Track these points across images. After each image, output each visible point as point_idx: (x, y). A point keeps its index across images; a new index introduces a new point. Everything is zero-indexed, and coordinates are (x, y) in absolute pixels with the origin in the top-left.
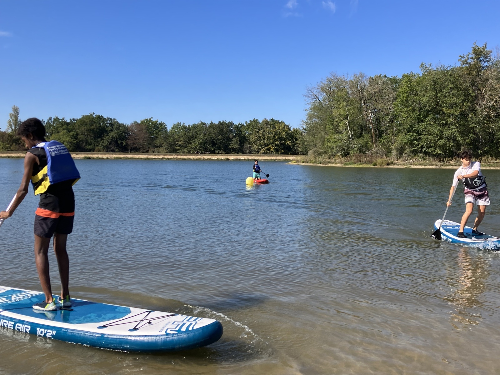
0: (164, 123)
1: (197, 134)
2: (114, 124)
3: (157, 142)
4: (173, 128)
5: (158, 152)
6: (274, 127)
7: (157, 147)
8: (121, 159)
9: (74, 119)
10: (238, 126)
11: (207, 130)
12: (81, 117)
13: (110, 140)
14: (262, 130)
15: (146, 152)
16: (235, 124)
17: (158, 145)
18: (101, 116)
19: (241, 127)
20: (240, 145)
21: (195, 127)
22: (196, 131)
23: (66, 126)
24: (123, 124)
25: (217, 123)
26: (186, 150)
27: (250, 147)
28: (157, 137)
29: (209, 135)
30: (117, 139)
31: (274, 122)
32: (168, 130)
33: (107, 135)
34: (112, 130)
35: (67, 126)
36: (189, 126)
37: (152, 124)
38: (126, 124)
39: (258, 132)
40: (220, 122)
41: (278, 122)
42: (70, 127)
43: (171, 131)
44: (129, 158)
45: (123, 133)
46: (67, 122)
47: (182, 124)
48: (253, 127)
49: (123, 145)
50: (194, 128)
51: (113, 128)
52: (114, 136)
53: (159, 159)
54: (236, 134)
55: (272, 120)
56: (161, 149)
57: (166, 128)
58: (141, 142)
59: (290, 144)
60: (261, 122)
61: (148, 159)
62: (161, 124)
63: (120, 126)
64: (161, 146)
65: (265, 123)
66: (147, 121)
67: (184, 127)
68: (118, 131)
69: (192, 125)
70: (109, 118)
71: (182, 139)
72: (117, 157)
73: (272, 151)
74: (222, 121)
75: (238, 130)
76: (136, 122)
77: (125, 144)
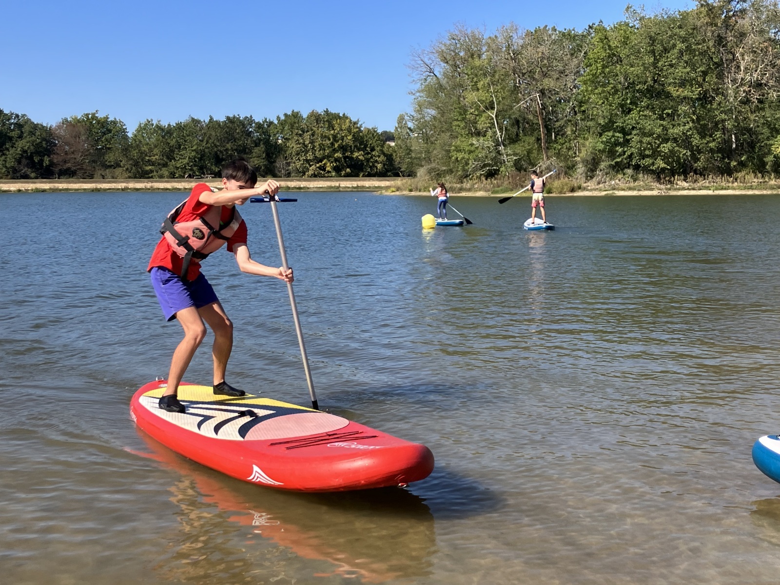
0: (120, 122)
1: (185, 141)
2: (23, 126)
3: (110, 158)
4: (138, 131)
5: (113, 178)
6: (331, 127)
7: (110, 166)
8: (44, 191)
10: (263, 125)
11: (205, 134)
13: (18, 156)
14: (308, 131)
15: (89, 177)
16: (257, 121)
17: (112, 163)
19: (269, 126)
20: (269, 161)
21: (180, 127)
22: (183, 136)
24: (42, 125)
25: (222, 119)
26: (165, 172)
27: (288, 164)
28: (109, 148)
29: (207, 142)
30: (31, 153)
31: (331, 117)
32: (130, 135)
33: (12, 147)
34: (20, 137)
36: (169, 125)
37: (98, 122)
38: (47, 124)
39: (300, 135)
40: (228, 118)
41: (337, 117)
43: (136, 136)
44: (61, 190)
45: (44, 143)
47: (155, 123)
48: (292, 126)
49: (44, 165)
50: (179, 129)
51: (22, 132)
52: (26, 148)
53: (118, 189)
54: (260, 140)
55: (327, 112)
56: (118, 171)
57: (124, 131)
58: (79, 157)
59: (361, 157)
60: (305, 116)
61: (98, 190)
62: (114, 123)
63: (36, 127)
64: (117, 165)
65: (313, 118)
66: (88, 119)
67: (159, 128)
68: (33, 138)
69: (175, 125)
70: (13, 114)
71: (156, 151)
72: (37, 189)
73: (329, 172)
74: (231, 116)
75: (263, 132)
76: (66, 120)
77: (47, 163)
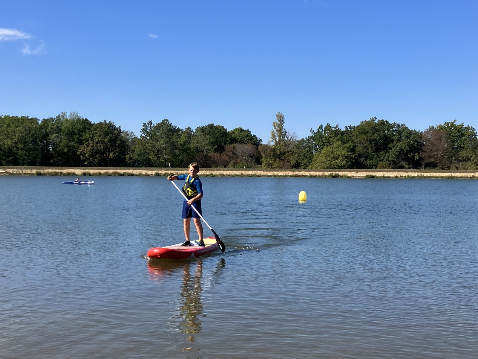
0: (472, 128)
2: (402, 132)
3: (463, 154)
5: (464, 169)
7: (463, 161)
8: (413, 177)
9: (350, 127)
12: (360, 124)
13: (397, 153)
15: (446, 168)
18: (386, 121)
23: (340, 135)
24: (415, 131)
30: (407, 151)
33: (394, 147)
34: (400, 140)
35: (342, 135)
37: (456, 128)
38: (419, 130)
42: (345, 137)
45: (416, 144)
46: (342, 130)
49: (415, 159)
51: (401, 136)
52: (403, 147)
57: (475, 134)
63: (410, 132)
64: (468, 159)
66: (448, 126)
68: (409, 140)
70: (395, 124)
72: (408, 176)
76: (433, 127)
77: (418, 158)
